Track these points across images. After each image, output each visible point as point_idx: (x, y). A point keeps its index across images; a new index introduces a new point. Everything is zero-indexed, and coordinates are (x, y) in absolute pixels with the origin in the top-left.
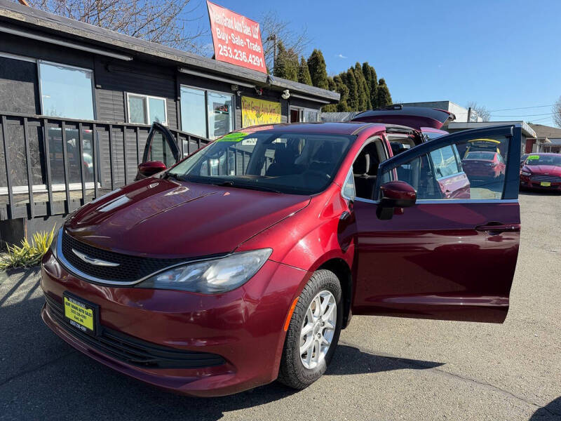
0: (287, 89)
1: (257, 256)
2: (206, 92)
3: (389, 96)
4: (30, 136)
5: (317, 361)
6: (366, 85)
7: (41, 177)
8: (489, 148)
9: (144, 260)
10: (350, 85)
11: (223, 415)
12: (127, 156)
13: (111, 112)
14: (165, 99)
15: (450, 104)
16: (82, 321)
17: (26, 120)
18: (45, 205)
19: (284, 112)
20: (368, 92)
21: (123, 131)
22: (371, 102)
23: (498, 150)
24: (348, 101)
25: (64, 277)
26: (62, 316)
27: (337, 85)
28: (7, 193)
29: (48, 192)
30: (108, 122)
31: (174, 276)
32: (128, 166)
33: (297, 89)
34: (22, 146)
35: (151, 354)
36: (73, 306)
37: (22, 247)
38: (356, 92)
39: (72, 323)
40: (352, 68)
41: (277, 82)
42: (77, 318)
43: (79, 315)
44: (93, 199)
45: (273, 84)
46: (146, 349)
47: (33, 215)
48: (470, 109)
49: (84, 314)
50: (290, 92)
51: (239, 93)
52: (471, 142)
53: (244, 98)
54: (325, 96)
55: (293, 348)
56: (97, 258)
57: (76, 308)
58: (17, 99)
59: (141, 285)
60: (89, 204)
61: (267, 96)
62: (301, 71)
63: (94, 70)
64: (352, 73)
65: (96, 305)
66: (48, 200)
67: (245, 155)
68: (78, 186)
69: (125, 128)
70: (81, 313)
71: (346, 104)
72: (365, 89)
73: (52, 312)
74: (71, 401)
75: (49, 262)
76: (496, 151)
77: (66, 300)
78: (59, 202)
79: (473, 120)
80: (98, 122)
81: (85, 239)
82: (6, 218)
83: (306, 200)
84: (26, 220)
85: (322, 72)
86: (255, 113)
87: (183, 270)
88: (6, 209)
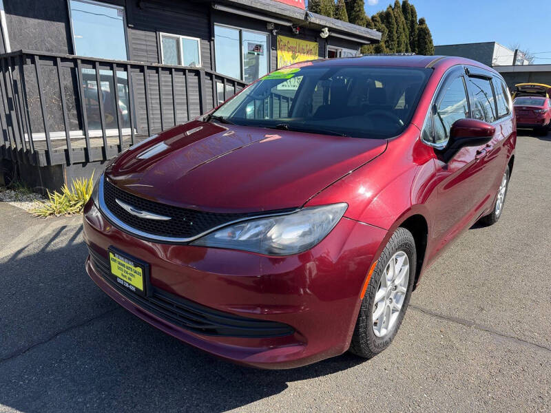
0: (326, 27)
1: (330, 212)
2: (240, 32)
3: (430, 36)
4: (65, 79)
5: (386, 328)
6: (405, 25)
7: (77, 122)
8: (538, 93)
9: (199, 214)
10: (389, 24)
11: (287, 386)
12: (163, 101)
13: (145, 54)
14: (199, 39)
15: (496, 45)
16: (129, 279)
17: (59, 60)
18: (83, 151)
19: (322, 53)
20: (408, 33)
21: (157, 72)
22: (410, 43)
23: (547, 95)
24: (386, 42)
25: (108, 228)
26: (108, 272)
27: (375, 25)
28: (45, 139)
29: (86, 138)
30: (142, 63)
31: (233, 233)
32: (164, 112)
33: (337, 28)
34: (57, 90)
35: (210, 321)
36: (119, 263)
37: (62, 194)
38: (395, 33)
39: (119, 281)
40: (390, 7)
41: (315, 19)
42: (125, 277)
43: (127, 273)
44: (131, 145)
45: (312, 21)
46: (204, 314)
47: (72, 161)
48: (516, 51)
49: (133, 273)
50: (329, 31)
51: (275, 32)
52: (517, 87)
53: (280, 37)
54: (365, 35)
55: (367, 316)
56: (144, 210)
57: (123, 265)
58: (49, 39)
59: (197, 243)
60: (128, 151)
61: (305, 35)
62: (337, 9)
63: (125, 7)
64: (391, 12)
65: (146, 262)
66: (85, 146)
67: (282, 100)
68: (114, 132)
69: (160, 69)
70: (129, 271)
71: (384, 46)
72: (404, 29)
73: (96, 266)
74: (122, 361)
75: (90, 212)
76: (545, 96)
77: (111, 255)
78: (96, 148)
79: (519, 64)
80: (132, 62)
81: (127, 188)
82: (46, 165)
83: (383, 145)
84: (65, 166)
85: (360, 10)
86: (291, 54)
87: (244, 227)
88: (44, 155)
